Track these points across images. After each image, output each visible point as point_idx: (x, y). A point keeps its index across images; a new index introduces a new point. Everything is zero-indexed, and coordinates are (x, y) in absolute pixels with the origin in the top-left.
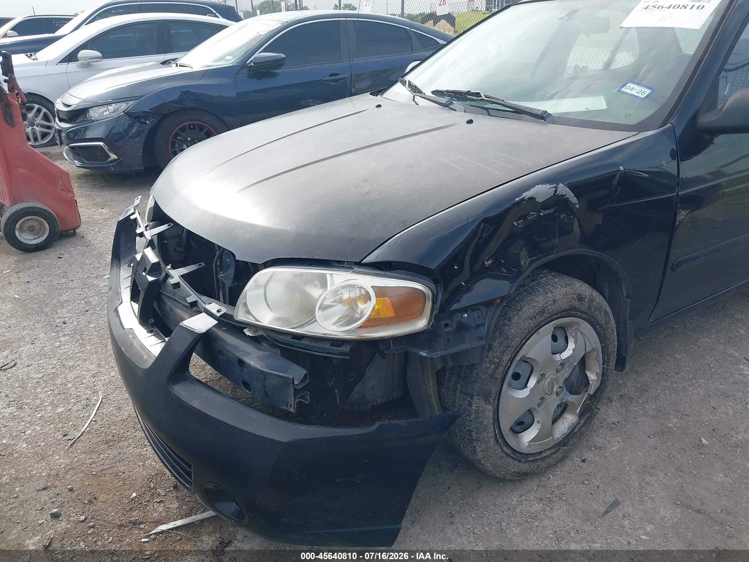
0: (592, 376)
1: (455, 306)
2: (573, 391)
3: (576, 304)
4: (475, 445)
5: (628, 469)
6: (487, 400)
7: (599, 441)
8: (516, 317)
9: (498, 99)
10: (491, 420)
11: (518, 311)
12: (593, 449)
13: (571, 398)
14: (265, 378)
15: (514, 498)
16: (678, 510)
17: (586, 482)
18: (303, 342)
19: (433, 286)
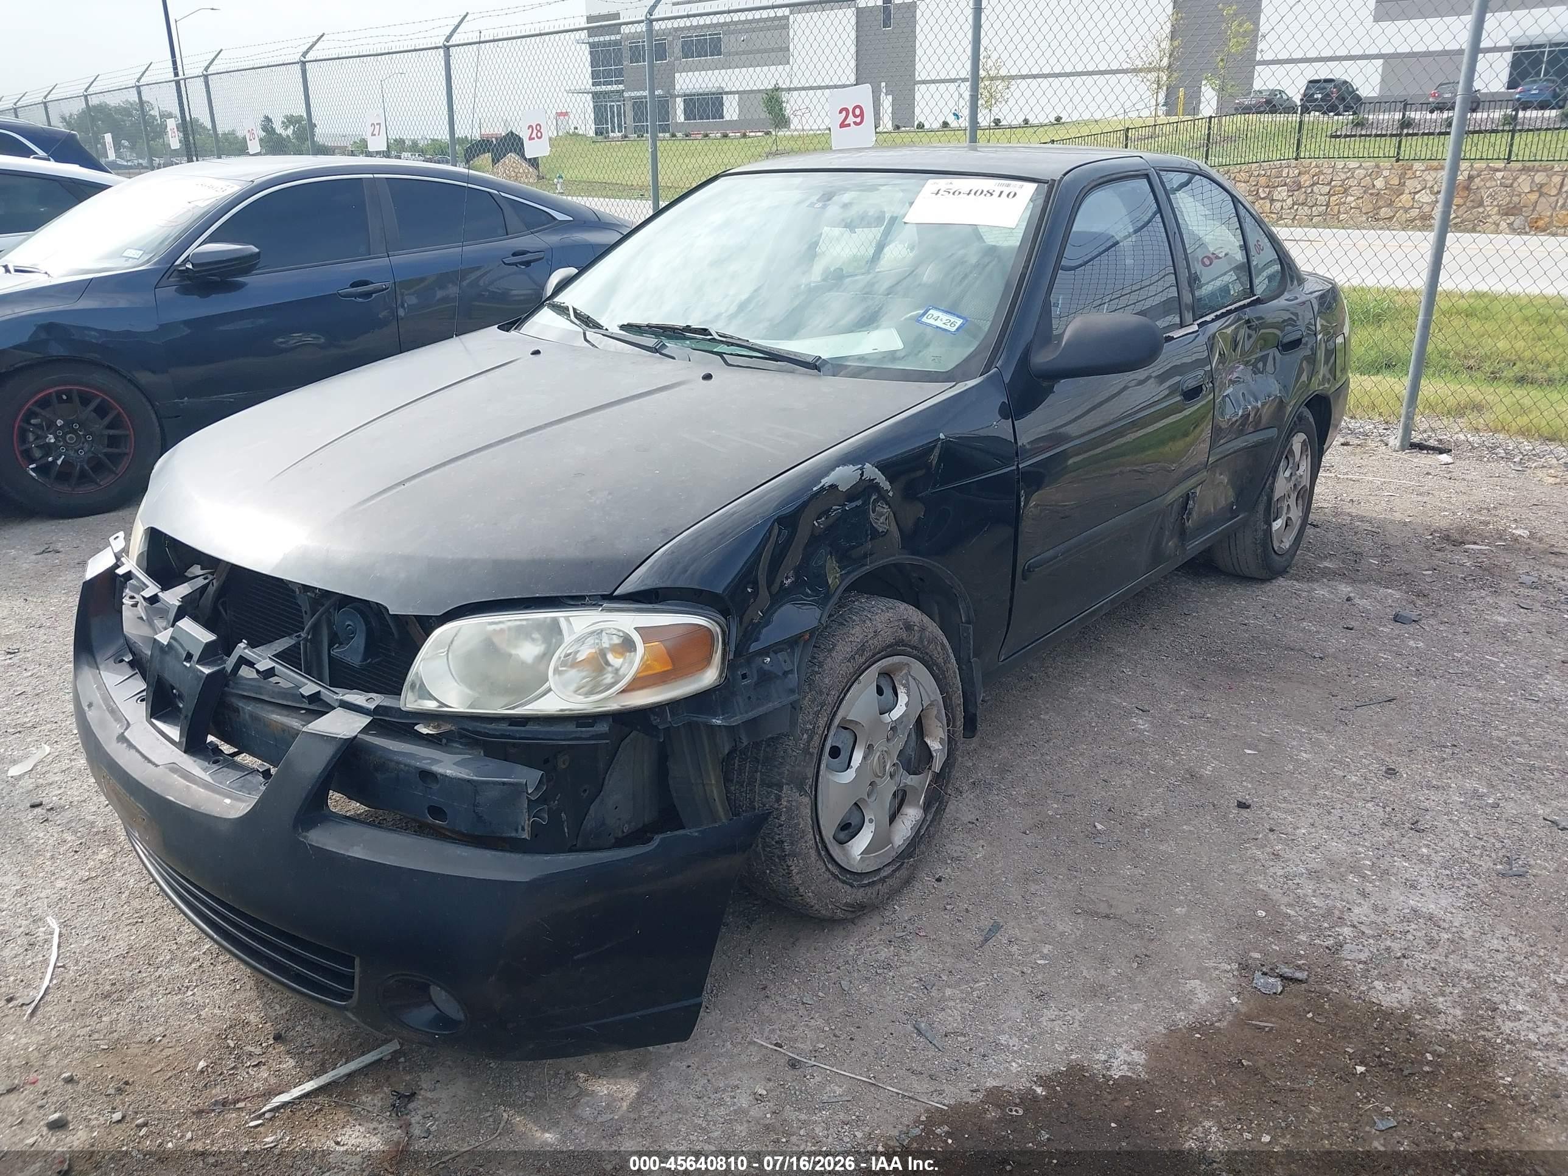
0: (934, 745)
1: (754, 647)
2: (913, 770)
3: (904, 635)
4: (790, 863)
5: (1004, 879)
6: (801, 789)
7: (954, 849)
8: (829, 659)
9: (739, 339)
10: (810, 820)
11: (830, 651)
12: (949, 861)
13: (911, 780)
14: (476, 792)
15: (850, 947)
16: (1080, 921)
17: (948, 907)
18: (530, 727)
19: (722, 620)
